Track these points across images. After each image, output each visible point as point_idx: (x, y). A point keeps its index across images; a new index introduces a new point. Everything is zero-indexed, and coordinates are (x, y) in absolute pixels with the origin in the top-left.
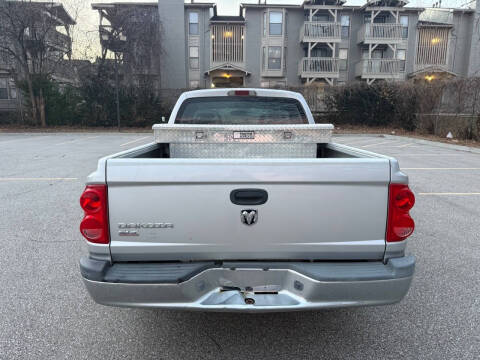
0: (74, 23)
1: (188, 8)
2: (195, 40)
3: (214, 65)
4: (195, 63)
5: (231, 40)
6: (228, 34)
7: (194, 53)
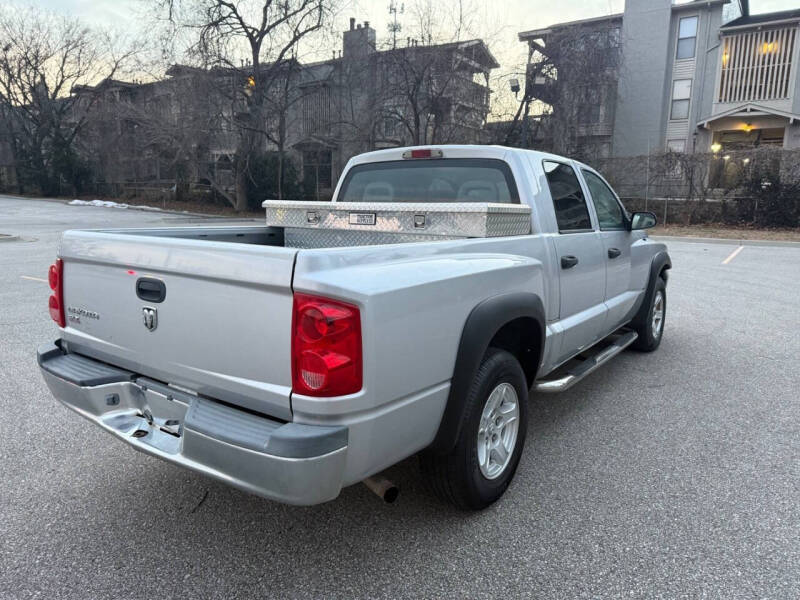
0: (497, 66)
1: (678, 12)
2: (686, 68)
3: (719, 110)
4: (682, 109)
5: (769, 58)
6: (768, 48)
7: (682, 90)
